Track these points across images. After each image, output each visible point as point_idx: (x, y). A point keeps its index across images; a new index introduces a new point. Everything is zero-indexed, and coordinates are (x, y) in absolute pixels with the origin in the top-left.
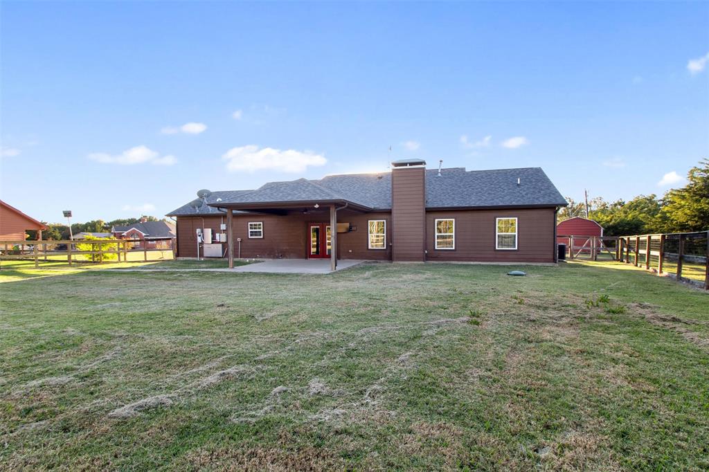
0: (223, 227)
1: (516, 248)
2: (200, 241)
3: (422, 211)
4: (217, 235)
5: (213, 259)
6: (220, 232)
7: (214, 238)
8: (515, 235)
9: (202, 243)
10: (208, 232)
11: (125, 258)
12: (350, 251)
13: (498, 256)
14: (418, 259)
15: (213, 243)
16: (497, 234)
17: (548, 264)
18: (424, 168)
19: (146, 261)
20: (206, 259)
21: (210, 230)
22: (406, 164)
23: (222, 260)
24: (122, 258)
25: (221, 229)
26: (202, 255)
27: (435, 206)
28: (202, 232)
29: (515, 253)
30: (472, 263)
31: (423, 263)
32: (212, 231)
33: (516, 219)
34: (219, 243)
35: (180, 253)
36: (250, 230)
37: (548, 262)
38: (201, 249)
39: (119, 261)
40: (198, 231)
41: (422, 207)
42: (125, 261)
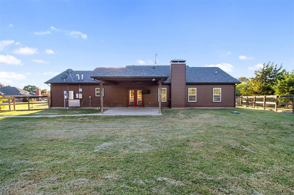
0: (81, 90)
1: (221, 101)
2: (66, 98)
3: (185, 84)
4: (77, 95)
5: (75, 108)
6: (79, 93)
7: (75, 96)
8: (220, 96)
9: (67, 99)
10: (72, 93)
11: (14, 108)
12: (150, 103)
13: (214, 105)
14: (182, 107)
15: (74, 99)
16: (213, 95)
17: (232, 108)
18: (185, 64)
19: (29, 110)
20: (70, 108)
21: (72, 92)
22: (177, 62)
23: (80, 108)
24: (12, 108)
25: (79, 91)
26: (67, 106)
27: (189, 82)
28: (68, 93)
29: (220, 103)
30: (203, 108)
31: (185, 108)
32: (74, 92)
33: (221, 88)
34: (78, 99)
35: (52, 104)
36: (96, 92)
37: (232, 107)
38: (67, 103)
39: (10, 111)
40: (65, 92)
41: (184, 82)
42: (14, 110)
